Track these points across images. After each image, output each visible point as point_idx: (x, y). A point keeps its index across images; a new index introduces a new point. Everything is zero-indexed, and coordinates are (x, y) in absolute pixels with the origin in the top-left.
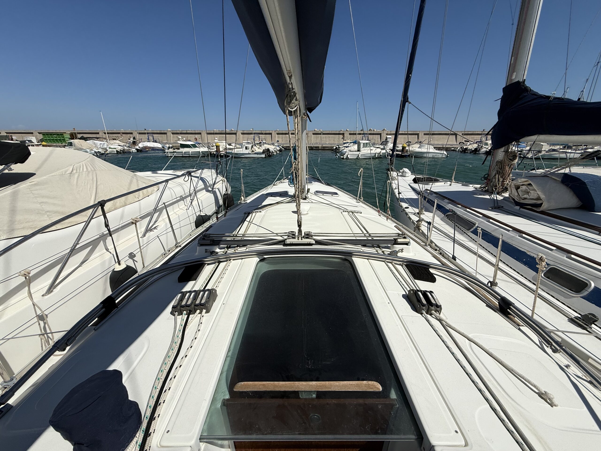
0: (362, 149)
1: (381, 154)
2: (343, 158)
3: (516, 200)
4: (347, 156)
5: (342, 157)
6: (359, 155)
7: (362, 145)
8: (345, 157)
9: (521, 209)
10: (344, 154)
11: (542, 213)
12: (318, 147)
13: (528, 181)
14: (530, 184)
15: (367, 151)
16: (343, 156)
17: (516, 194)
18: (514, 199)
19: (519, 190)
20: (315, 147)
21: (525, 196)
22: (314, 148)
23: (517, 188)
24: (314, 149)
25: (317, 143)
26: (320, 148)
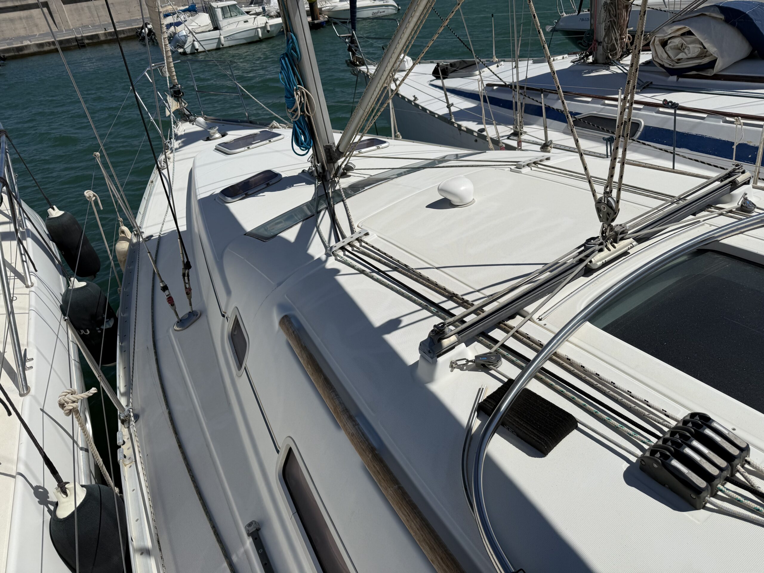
0: (223, 23)
1: (269, 29)
2: (184, 53)
3: (666, 65)
4: (193, 45)
5: (181, 50)
6: (219, 39)
7: (219, 12)
8: (188, 50)
9: (681, 79)
10: (185, 43)
11: (716, 77)
12: (97, 36)
13: (685, 27)
14: (690, 33)
15: (235, 25)
16: (182, 47)
17: (665, 56)
18: (662, 66)
19: (667, 48)
20: (88, 38)
21: (681, 56)
22: (86, 41)
23: (664, 44)
24: (88, 44)
25: (85, 27)
26: (102, 38)
